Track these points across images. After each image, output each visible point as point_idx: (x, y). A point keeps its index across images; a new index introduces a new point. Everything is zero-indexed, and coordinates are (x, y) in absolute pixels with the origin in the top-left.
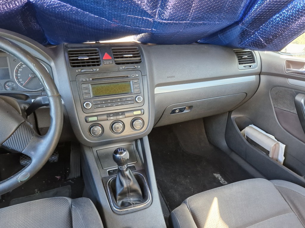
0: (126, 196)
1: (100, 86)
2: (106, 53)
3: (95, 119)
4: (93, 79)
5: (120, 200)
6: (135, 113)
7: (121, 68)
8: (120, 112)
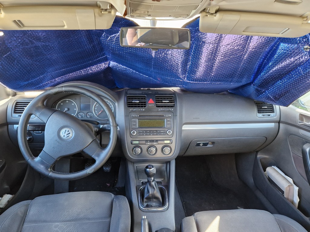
0: (150, 201)
1: (143, 120)
2: (151, 99)
3: (137, 142)
4: (140, 116)
5: (146, 202)
6: (166, 142)
7: (160, 110)
8: (155, 140)
